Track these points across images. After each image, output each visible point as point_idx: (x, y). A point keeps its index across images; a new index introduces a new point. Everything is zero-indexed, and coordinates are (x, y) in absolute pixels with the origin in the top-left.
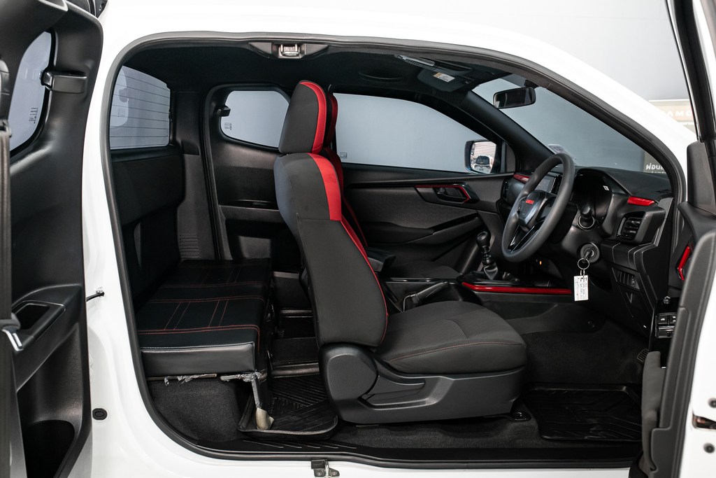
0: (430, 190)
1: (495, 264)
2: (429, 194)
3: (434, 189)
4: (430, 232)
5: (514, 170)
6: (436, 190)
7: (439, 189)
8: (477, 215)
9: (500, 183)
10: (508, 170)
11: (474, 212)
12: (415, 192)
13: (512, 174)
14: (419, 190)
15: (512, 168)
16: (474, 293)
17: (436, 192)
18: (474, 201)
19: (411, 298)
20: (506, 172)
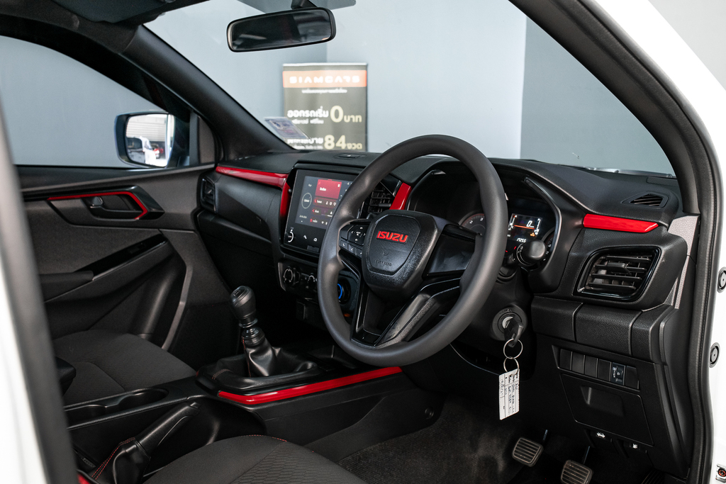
0: (77, 203)
1: (266, 342)
2: (75, 210)
3: (84, 200)
4: (86, 276)
5: (212, 159)
6: (87, 201)
7: (91, 198)
8: (161, 238)
9: (193, 183)
10: (203, 160)
11: (155, 232)
12: (48, 208)
13: (213, 166)
14: (56, 204)
15: (208, 157)
16: (246, 411)
17: (88, 206)
18: (155, 216)
19: (127, 456)
20: (200, 164)
